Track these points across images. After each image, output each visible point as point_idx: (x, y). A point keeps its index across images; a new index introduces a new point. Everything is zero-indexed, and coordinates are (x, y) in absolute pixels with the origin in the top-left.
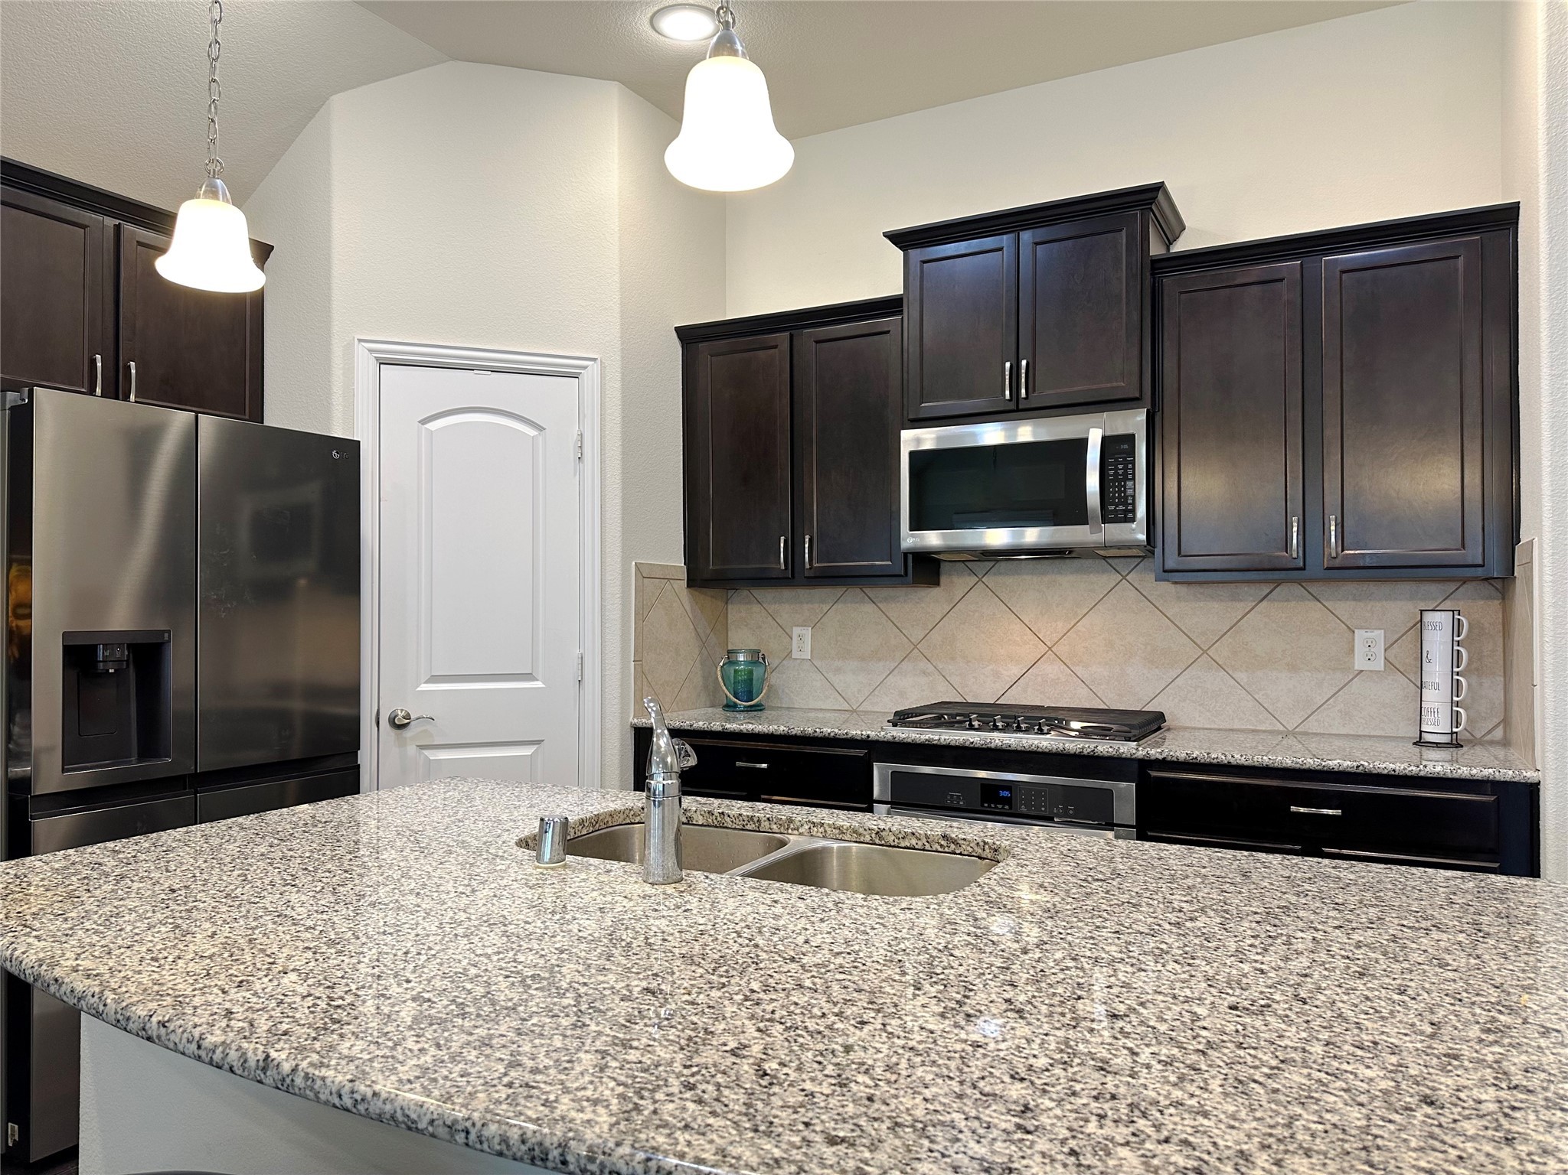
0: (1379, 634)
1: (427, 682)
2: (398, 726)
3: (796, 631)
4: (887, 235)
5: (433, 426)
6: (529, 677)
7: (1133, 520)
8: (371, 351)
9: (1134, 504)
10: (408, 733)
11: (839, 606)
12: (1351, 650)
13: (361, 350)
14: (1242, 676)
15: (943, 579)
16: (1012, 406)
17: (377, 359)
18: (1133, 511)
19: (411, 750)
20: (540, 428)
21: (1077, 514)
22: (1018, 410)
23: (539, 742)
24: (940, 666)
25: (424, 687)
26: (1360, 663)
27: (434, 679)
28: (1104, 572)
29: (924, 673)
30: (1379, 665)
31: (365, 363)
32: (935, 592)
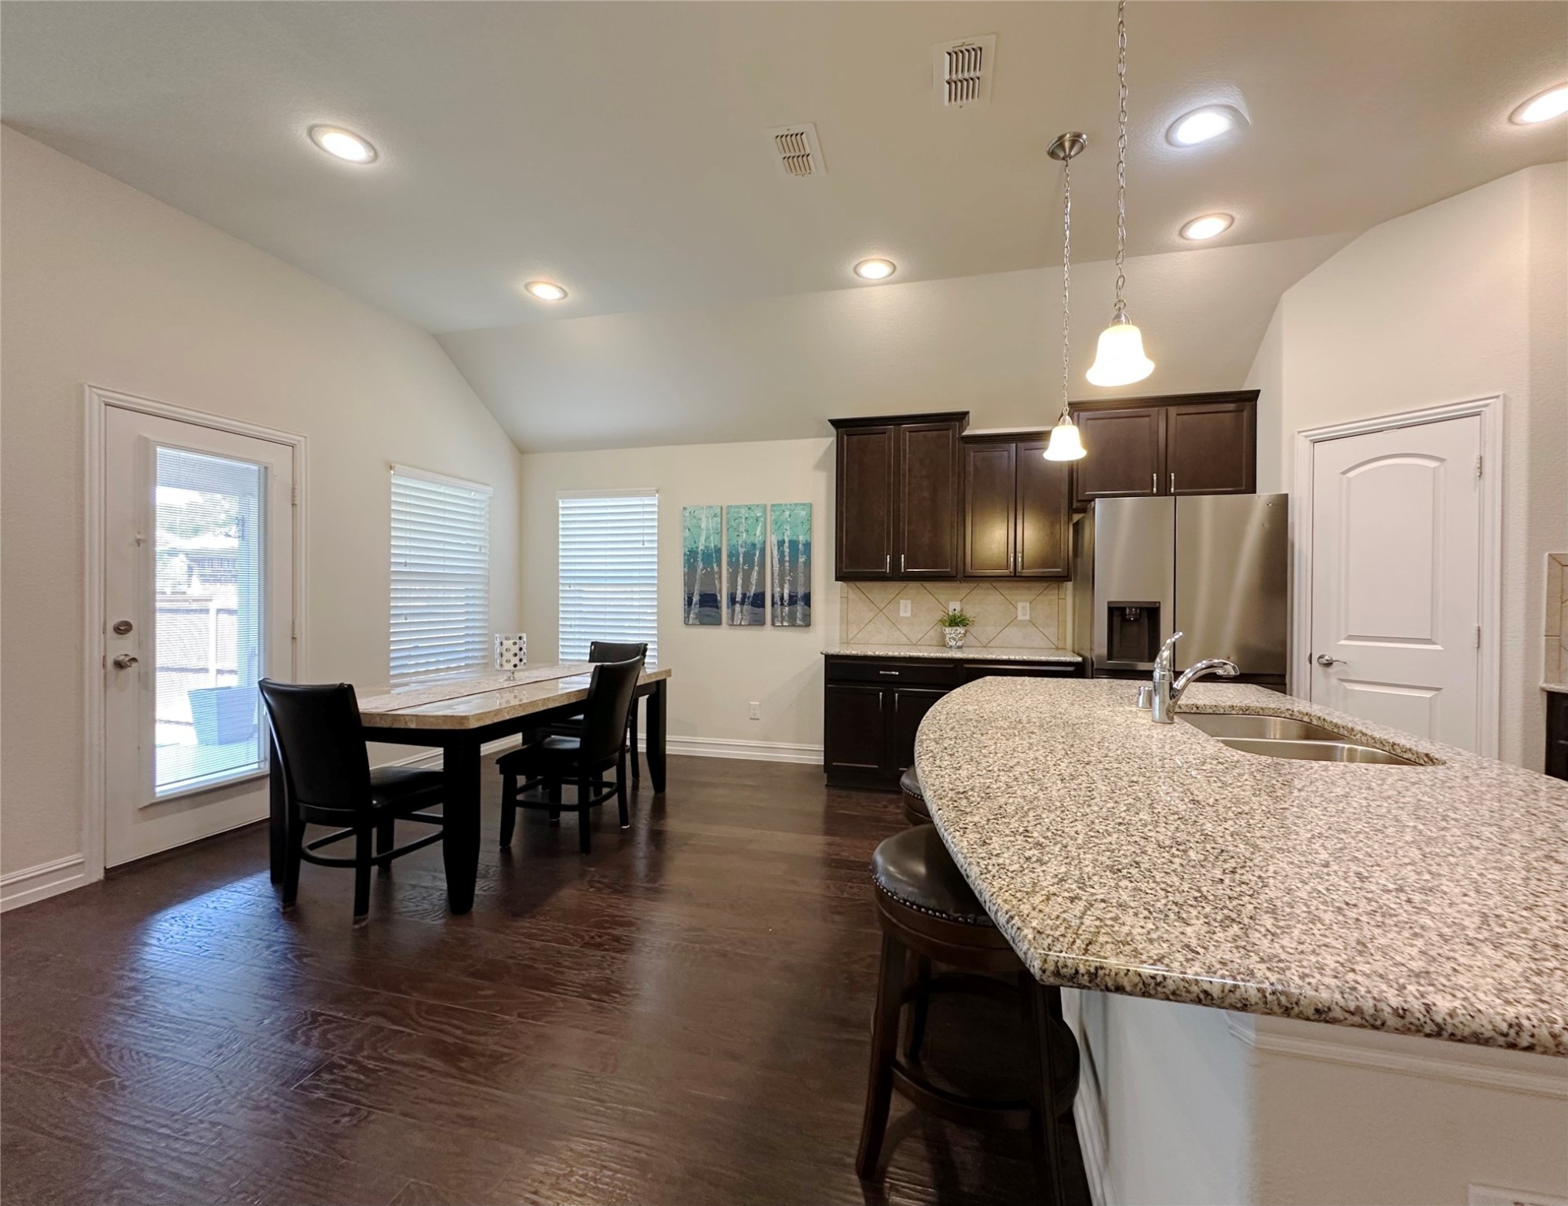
1: (1346, 639)
2: (1323, 665)
5: (1351, 474)
6: (1432, 641)
8: (1306, 437)
10: (1331, 670)
13: (1298, 438)
17: (1311, 441)
19: (1334, 681)
20: (1442, 460)
23: (1437, 689)
27: (1350, 638)
31: (1303, 444)
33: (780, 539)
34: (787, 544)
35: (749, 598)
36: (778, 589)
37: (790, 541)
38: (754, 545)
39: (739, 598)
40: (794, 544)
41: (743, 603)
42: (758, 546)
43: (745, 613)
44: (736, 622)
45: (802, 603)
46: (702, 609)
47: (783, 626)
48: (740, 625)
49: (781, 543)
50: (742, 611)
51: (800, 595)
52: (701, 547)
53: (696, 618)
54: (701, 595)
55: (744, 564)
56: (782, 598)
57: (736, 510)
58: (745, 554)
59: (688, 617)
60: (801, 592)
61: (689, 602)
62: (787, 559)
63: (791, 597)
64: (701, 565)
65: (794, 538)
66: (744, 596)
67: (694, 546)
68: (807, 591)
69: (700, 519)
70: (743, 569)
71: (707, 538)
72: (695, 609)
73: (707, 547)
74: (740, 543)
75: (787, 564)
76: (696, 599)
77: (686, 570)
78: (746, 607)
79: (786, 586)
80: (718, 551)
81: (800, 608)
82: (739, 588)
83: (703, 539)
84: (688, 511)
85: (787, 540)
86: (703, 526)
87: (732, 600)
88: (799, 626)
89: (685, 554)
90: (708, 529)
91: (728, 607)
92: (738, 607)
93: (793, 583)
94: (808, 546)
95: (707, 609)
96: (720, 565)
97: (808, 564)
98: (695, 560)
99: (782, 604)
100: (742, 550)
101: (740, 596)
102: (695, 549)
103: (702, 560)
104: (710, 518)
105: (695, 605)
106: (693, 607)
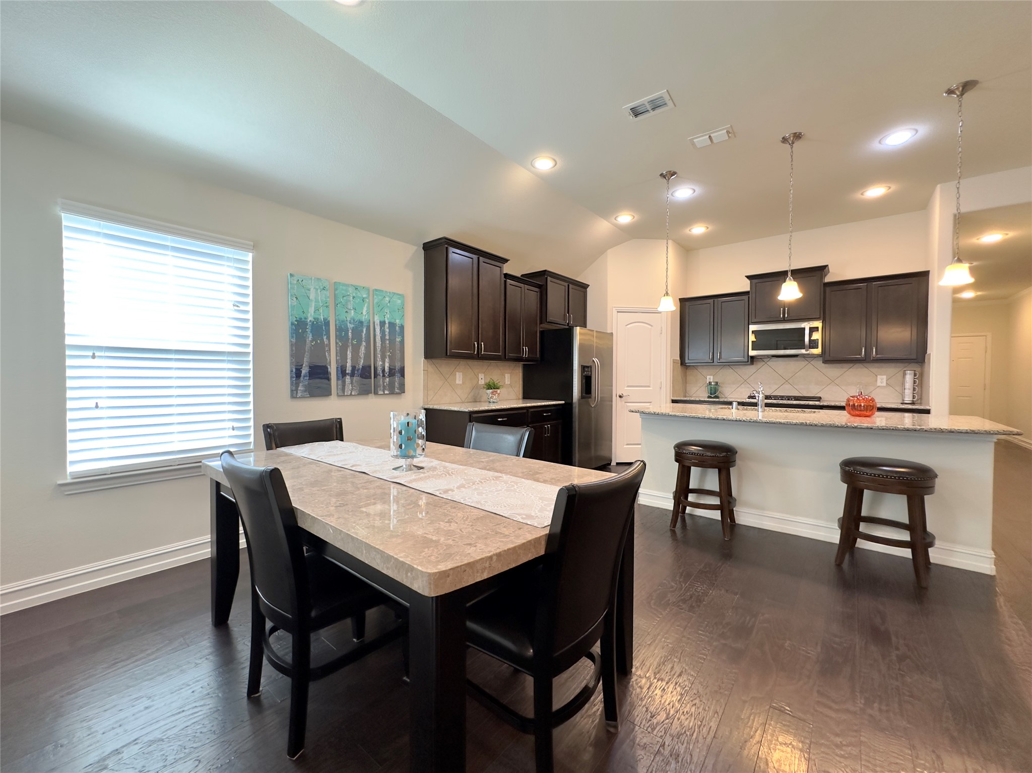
0: (885, 377)
2: (620, 397)
3: (708, 377)
4: (746, 276)
5: (627, 326)
6: (649, 387)
7: (818, 348)
8: (617, 310)
9: (818, 344)
10: (622, 399)
11: (721, 370)
12: (876, 381)
13: (614, 309)
14: (843, 388)
15: (754, 363)
16: (783, 319)
18: (818, 346)
19: (623, 403)
20: (652, 326)
21: (802, 346)
22: (784, 320)
23: (651, 402)
24: (753, 386)
25: (626, 388)
26: (879, 384)
27: (628, 386)
28: (804, 361)
29: (748, 388)
30: (884, 384)
31: (615, 312)
32: (752, 366)
33: (382, 319)
34: (387, 325)
35: (359, 369)
36: (381, 363)
37: (389, 323)
38: (361, 322)
39: (349, 370)
40: (392, 325)
41: (352, 375)
42: (365, 324)
43: (355, 384)
44: (347, 392)
45: (399, 375)
46: (311, 381)
47: (384, 394)
48: (351, 395)
49: (382, 324)
50: (352, 383)
51: (397, 368)
52: (310, 319)
53: (305, 391)
54: (310, 367)
55: (353, 339)
56: (383, 371)
57: (344, 288)
58: (353, 329)
59: (297, 390)
60: (398, 366)
61: (298, 374)
62: (387, 337)
63: (390, 369)
64: (310, 337)
65: (393, 321)
66: (354, 368)
67: (303, 316)
68: (403, 366)
69: (309, 290)
70: (352, 344)
71: (317, 310)
72: (304, 381)
73: (316, 319)
74: (348, 319)
75: (388, 342)
76: (305, 371)
77: (294, 340)
78: (355, 379)
79: (387, 360)
80: (327, 324)
81: (397, 379)
82: (349, 361)
83: (312, 310)
84: (295, 278)
85: (387, 322)
86: (312, 296)
87: (342, 372)
88: (397, 394)
89: (292, 324)
90: (317, 301)
91: (338, 379)
92: (347, 379)
93: (392, 359)
94: (402, 327)
95: (318, 381)
96: (329, 338)
97: (402, 342)
98: (304, 331)
99: (384, 376)
100: (350, 326)
101: (350, 369)
102: (303, 319)
103: (311, 332)
104: (319, 291)
105: (304, 377)
106: (302, 378)
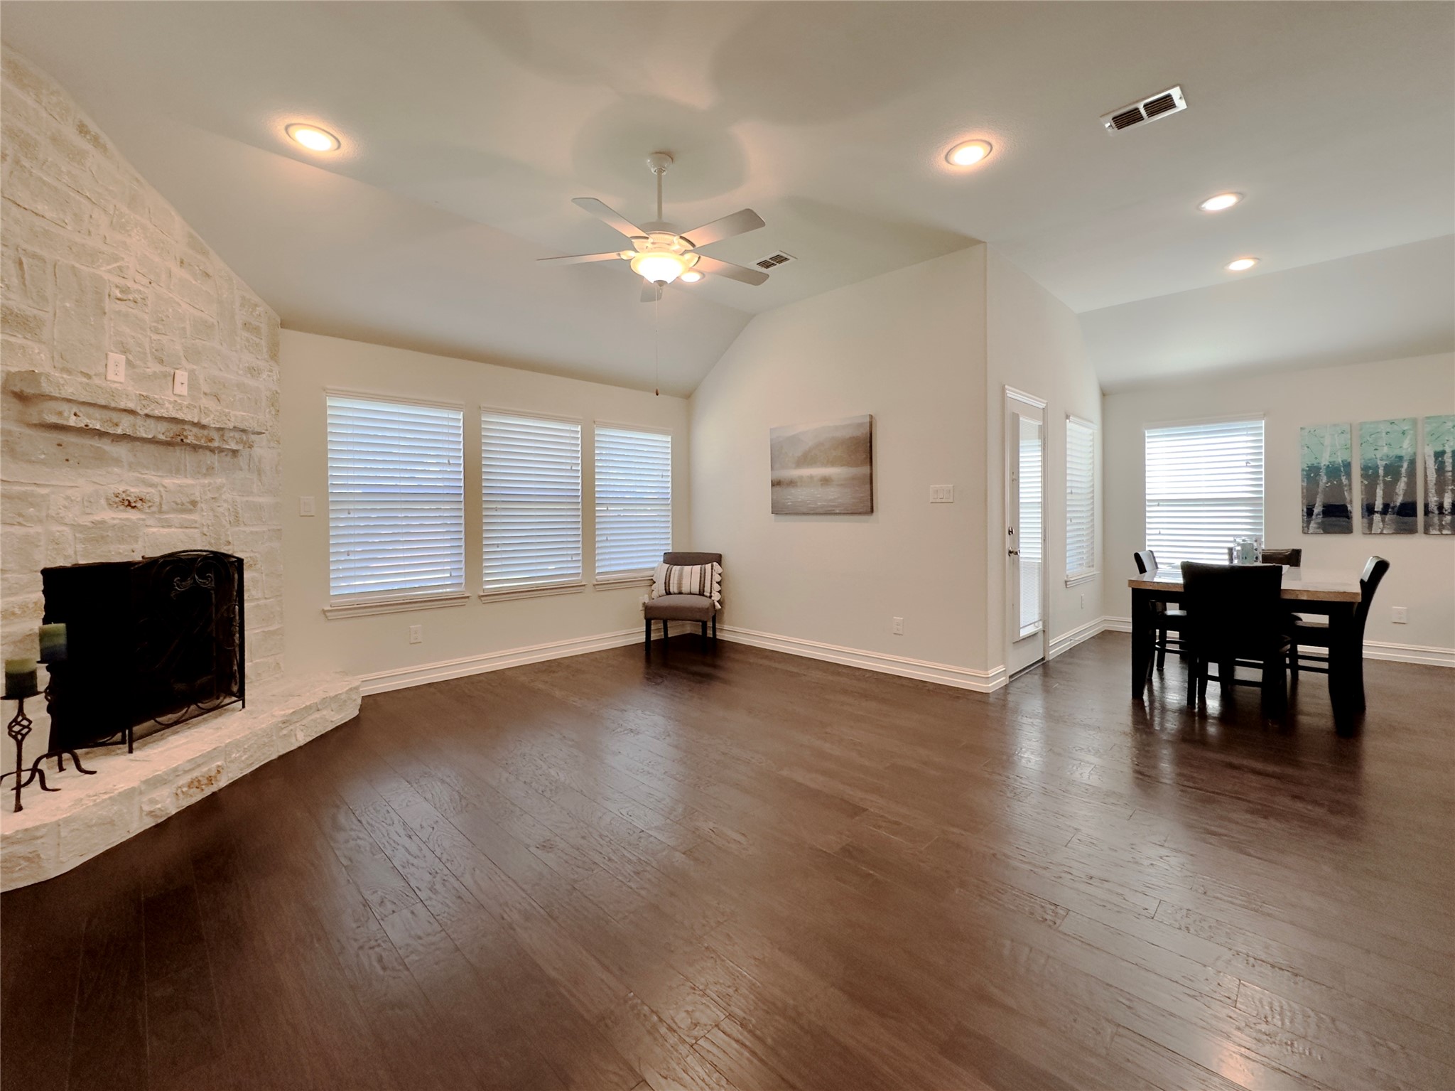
33: (1439, 449)
34: (1448, 455)
35: (1394, 507)
36: (1435, 499)
38: (1399, 458)
39: (1379, 506)
41: (1384, 513)
42: (1406, 458)
43: (1388, 522)
44: (1376, 530)
46: (1326, 519)
47: (1442, 534)
48: (1382, 533)
49: (1439, 455)
50: (1383, 521)
52: (1325, 463)
53: (1319, 528)
54: (1324, 507)
55: (1385, 475)
56: (1441, 508)
57: (1373, 426)
58: (1386, 467)
59: (1308, 527)
61: (1310, 512)
62: (1448, 469)
64: (1324, 479)
66: (1387, 505)
67: (1316, 462)
69: (1323, 437)
70: (1385, 482)
71: (1333, 454)
72: (1317, 519)
73: (1332, 463)
74: (1378, 456)
75: (1449, 473)
76: (1318, 509)
77: (1305, 484)
78: (1388, 517)
79: (1448, 495)
80: (1347, 465)
82: (1379, 499)
83: (1327, 455)
84: (1306, 431)
85: (1448, 450)
86: (1327, 441)
87: (1369, 510)
89: (1303, 470)
90: (1333, 446)
91: (1363, 517)
92: (1377, 517)
95: (1334, 519)
96: (1350, 478)
98: (1317, 475)
99: (1441, 513)
100: (1381, 464)
101: (1381, 506)
102: (1316, 465)
103: (1326, 475)
104: (1336, 436)
105: (1317, 515)
106: (1314, 517)
